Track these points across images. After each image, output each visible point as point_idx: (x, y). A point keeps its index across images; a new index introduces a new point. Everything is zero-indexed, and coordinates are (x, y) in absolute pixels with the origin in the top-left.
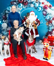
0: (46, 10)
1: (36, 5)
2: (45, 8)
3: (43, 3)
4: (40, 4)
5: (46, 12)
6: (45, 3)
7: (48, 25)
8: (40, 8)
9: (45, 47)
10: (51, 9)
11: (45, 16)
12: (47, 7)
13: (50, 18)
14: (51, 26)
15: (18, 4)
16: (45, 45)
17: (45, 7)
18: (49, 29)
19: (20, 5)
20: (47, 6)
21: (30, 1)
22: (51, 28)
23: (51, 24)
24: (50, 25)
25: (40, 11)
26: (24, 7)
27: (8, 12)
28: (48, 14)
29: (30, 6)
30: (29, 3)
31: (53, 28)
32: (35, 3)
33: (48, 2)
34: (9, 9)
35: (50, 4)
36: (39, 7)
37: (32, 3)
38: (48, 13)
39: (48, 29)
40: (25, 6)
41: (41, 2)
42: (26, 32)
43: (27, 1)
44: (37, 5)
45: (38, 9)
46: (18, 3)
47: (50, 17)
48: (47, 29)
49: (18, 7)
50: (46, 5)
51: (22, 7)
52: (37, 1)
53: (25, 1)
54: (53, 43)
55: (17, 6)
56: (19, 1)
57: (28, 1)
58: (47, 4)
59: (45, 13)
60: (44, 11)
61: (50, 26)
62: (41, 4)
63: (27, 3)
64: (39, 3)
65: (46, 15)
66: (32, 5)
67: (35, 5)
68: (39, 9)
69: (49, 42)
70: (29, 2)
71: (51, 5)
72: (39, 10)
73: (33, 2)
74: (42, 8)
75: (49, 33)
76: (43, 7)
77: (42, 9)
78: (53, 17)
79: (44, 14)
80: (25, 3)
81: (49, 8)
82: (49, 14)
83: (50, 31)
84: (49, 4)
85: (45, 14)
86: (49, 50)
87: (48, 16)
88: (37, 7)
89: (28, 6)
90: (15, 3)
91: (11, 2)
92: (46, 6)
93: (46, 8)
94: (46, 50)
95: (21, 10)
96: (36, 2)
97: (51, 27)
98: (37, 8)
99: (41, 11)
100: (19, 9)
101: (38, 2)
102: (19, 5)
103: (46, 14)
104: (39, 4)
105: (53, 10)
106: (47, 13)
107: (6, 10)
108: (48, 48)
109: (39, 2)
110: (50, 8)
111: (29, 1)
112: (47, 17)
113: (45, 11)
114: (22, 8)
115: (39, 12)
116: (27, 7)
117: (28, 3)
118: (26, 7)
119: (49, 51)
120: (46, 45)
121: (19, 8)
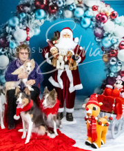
0: (102, 25)
1: (77, 12)
2: (100, 19)
3: (94, 8)
4: (87, 10)
5: (102, 29)
6: (99, 9)
7: (108, 61)
8: (88, 21)
9: (88, 114)
10: (116, 23)
11: (99, 40)
12: (104, 16)
13: (113, 45)
14: (116, 65)
15: (34, 11)
16: (88, 110)
17: (99, 17)
18: (110, 72)
19: (39, 14)
20: (106, 15)
21: (62, 3)
22: (115, 70)
23: (115, 59)
24: (113, 61)
25: (89, 27)
26: (48, 19)
27: (11, 30)
28: (107, 35)
29: (62, 15)
30: (61, 7)
31: (119, 68)
32: (75, 7)
33: (108, 6)
34: (14, 22)
35: (112, 10)
36: (85, 16)
37: (67, 7)
38: (106, 33)
39: (107, 72)
40: (50, 15)
41: (90, 5)
42: (51, 77)
43: (55, 5)
44: (81, 12)
45: (82, 23)
46: (35, 8)
47: (114, 42)
48: (105, 70)
49: (36, 18)
50: (102, 12)
51: (45, 18)
52: (80, 3)
53: (51, 4)
54: (114, 105)
55: (33, 16)
56: (38, 3)
57: (58, 3)
58: (104, 11)
59: (99, 31)
60: (97, 26)
61: (112, 63)
62: (91, 9)
63: (55, 8)
64: (85, 8)
65: (102, 37)
66: (68, 14)
67: (75, 12)
68: (85, 23)
69: (101, 104)
70: (60, 5)
71: (115, 12)
72: (85, 26)
73: (69, 6)
74: (92, 20)
75: (109, 80)
76: (94, 19)
77: (93, 23)
78: (120, 41)
79: (96, 35)
80: (52, 7)
81: (109, 20)
82: (109, 36)
83: (112, 75)
84: (109, 10)
85: (100, 33)
86: (100, 124)
87: (106, 39)
88: (81, 18)
89: (58, 15)
90: (28, 9)
91: (18, 7)
92: (102, 15)
93: (103, 19)
94: (91, 123)
95: (40, 24)
96: (78, 7)
97: (115, 67)
98: (79, 21)
99: (91, 26)
100: (36, 24)
101: (82, 5)
102: (37, 14)
103: (102, 34)
104: (85, 11)
105: (120, 24)
106: (104, 31)
107: (7, 25)
108: (96, 119)
109: (85, 5)
110: (113, 20)
111: (60, 3)
112: (106, 42)
113: (99, 28)
114: (43, 21)
115: (86, 29)
116: (55, 19)
117: (58, 7)
118: (52, 18)
119: (98, 126)
120: (90, 111)
121: (37, 21)
